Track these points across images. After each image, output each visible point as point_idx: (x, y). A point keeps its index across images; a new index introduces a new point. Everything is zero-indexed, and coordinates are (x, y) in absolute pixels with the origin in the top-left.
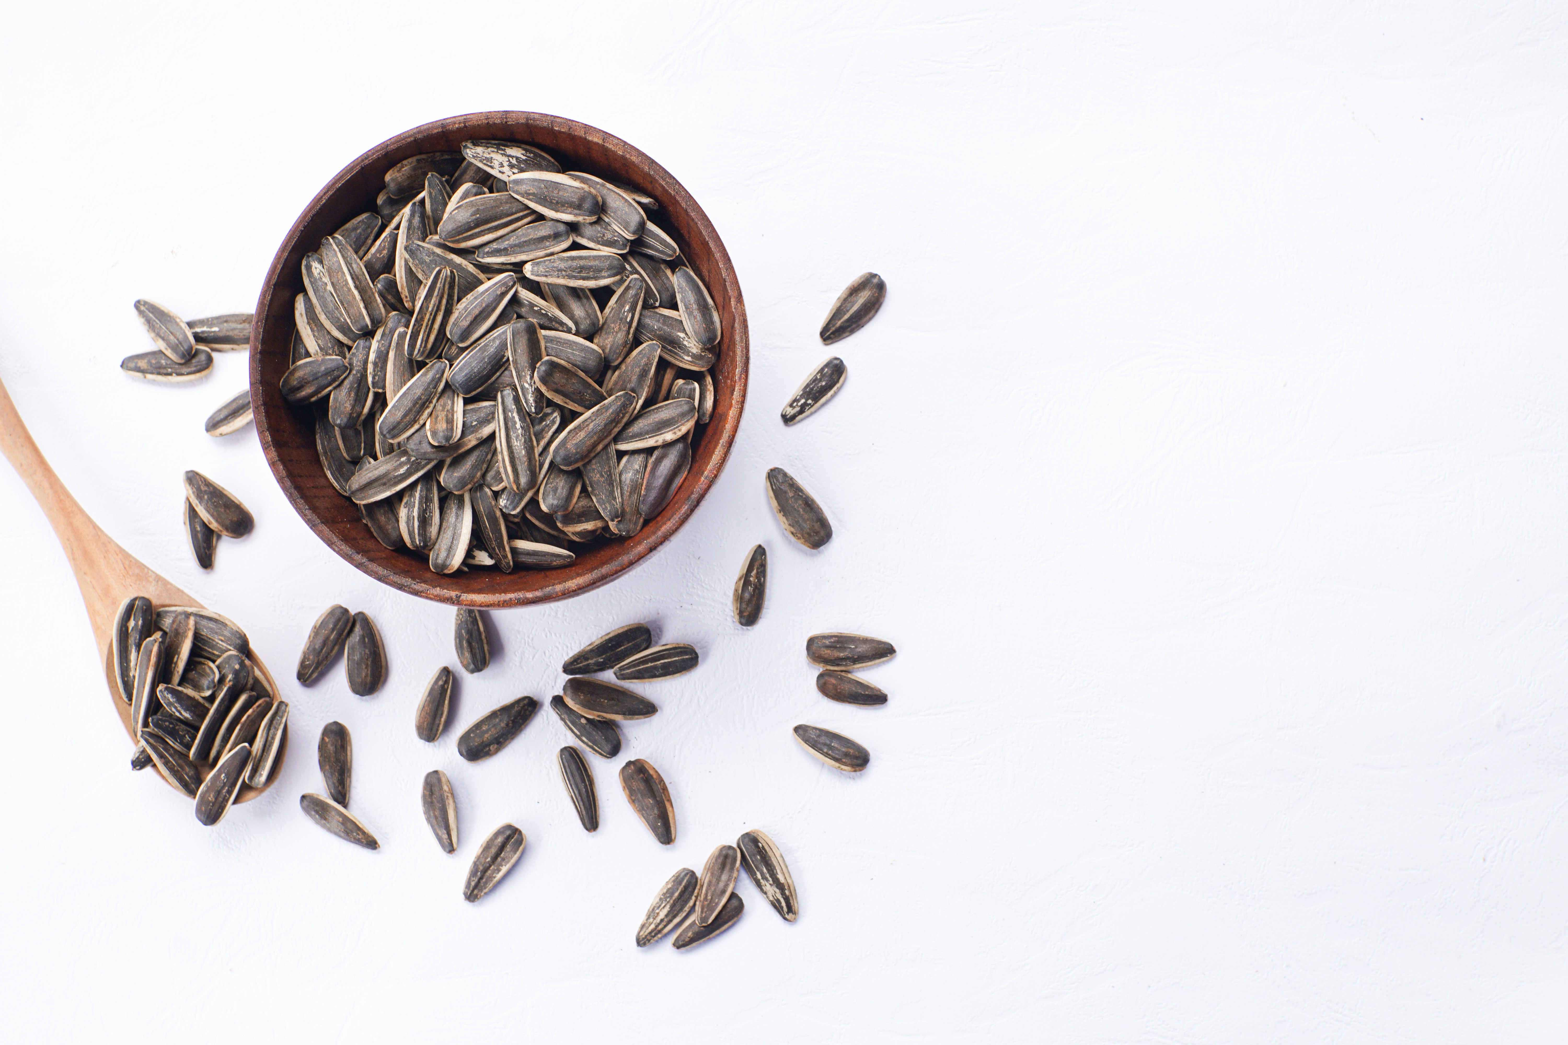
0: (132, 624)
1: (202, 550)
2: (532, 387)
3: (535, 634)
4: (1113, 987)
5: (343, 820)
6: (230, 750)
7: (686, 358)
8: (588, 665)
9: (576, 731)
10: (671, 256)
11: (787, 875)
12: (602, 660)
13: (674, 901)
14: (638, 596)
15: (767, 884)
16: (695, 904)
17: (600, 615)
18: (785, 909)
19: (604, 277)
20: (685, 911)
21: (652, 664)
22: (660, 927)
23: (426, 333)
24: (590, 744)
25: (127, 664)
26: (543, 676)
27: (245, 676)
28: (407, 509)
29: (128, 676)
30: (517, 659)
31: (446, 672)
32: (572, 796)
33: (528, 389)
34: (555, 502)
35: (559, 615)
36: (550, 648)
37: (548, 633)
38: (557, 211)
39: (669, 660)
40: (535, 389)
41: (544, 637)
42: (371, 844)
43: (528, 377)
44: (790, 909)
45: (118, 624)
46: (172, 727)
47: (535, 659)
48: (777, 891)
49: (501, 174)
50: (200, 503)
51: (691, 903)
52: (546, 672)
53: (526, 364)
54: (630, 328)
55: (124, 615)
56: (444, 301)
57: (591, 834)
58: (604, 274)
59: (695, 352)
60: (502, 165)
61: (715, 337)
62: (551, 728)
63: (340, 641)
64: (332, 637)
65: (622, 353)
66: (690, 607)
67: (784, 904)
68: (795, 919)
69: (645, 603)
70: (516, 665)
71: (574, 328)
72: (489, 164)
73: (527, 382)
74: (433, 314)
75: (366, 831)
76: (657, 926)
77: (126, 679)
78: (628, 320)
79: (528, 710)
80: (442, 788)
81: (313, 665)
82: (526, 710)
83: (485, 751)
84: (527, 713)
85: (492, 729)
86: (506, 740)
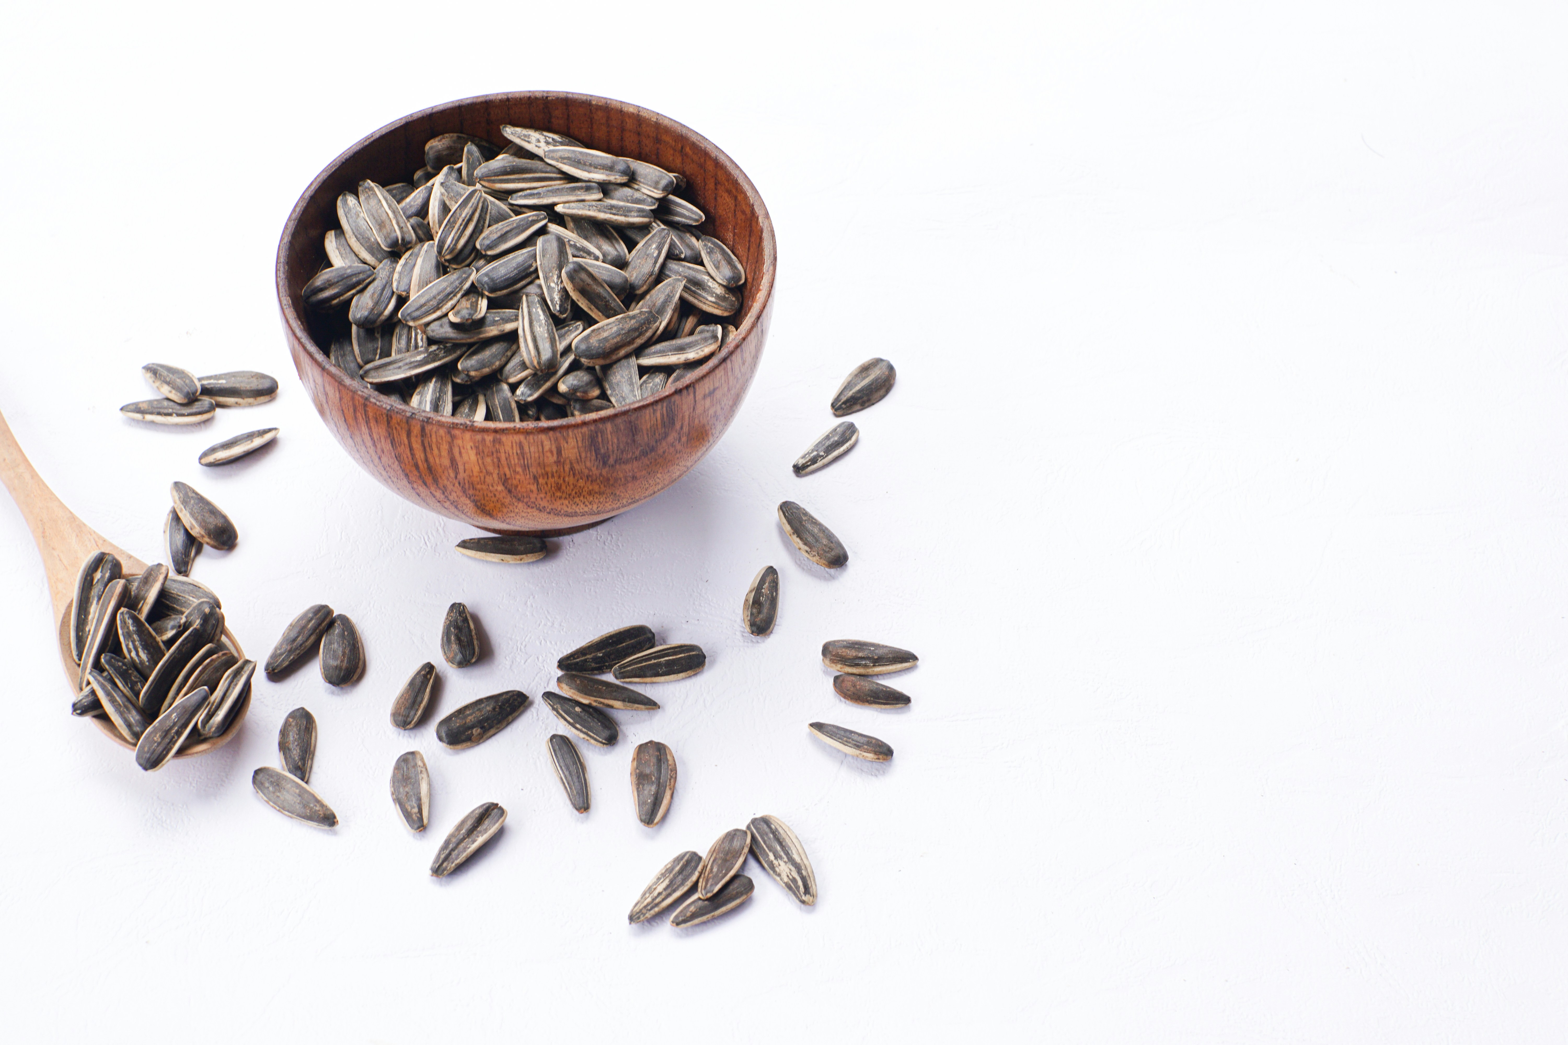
0: (98, 575)
1: (180, 555)
2: (558, 285)
3: (529, 642)
4: (1185, 980)
5: (300, 792)
6: (186, 694)
7: (710, 298)
8: (585, 660)
9: (569, 719)
10: (696, 220)
11: (803, 857)
12: (601, 655)
13: (674, 875)
14: (642, 611)
15: (782, 863)
16: (697, 882)
17: (599, 626)
18: (802, 889)
19: (634, 217)
20: (687, 885)
21: (656, 661)
22: (658, 900)
23: (457, 235)
24: (584, 730)
25: (85, 616)
26: (534, 678)
27: (214, 625)
28: (420, 396)
29: (83, 630)
30: (507, 662)
31: (429, 668)
32: (561, 779)
33: (554, 288)
34: (575, 382)
35: (555, 625)
36: (544, 654)
37: (543, 641)
38: (589, 172)
39: (674, 657)
40: (561, 288)
41: (539, 644)
42: (329, 819)
43: (555, 277)
44: (807, 890)
45: (84, 571)
46: (125, 670)
47: (527, 663)
48: (793, 869)
49: (537, 148)
50: (185, 507)
51: (694, 878)
52: (539, 675)
53: (554, 265)
54: (656, 262)
55: (92, 563)
56: (477, 215)
57: (582, 815)
58: (633, 214)
59: (719, 293)
60: (539, 141)
61: (740, 279)
62: (541, 723)
63: (317, 631)
64: (309, 626)
65: (648, 282)
66: (696, 622)
67: (800, 883)
68: (813, 902)
69: (648, 617)
70: (506, 668)
71: (601, 257)
72: (526, 139)
73: (554, 282)
74: (466, 220)
75: (324, 804)
76: (654, 900)
77: (81, 634)
78: (655, 255)
79: (517, 700)
80: (416, 764)
81: (285, 653)
82: (515, 700)
83: (467, 733)
84: (516, 703)
85: (477, 713)
86: (491, 727)
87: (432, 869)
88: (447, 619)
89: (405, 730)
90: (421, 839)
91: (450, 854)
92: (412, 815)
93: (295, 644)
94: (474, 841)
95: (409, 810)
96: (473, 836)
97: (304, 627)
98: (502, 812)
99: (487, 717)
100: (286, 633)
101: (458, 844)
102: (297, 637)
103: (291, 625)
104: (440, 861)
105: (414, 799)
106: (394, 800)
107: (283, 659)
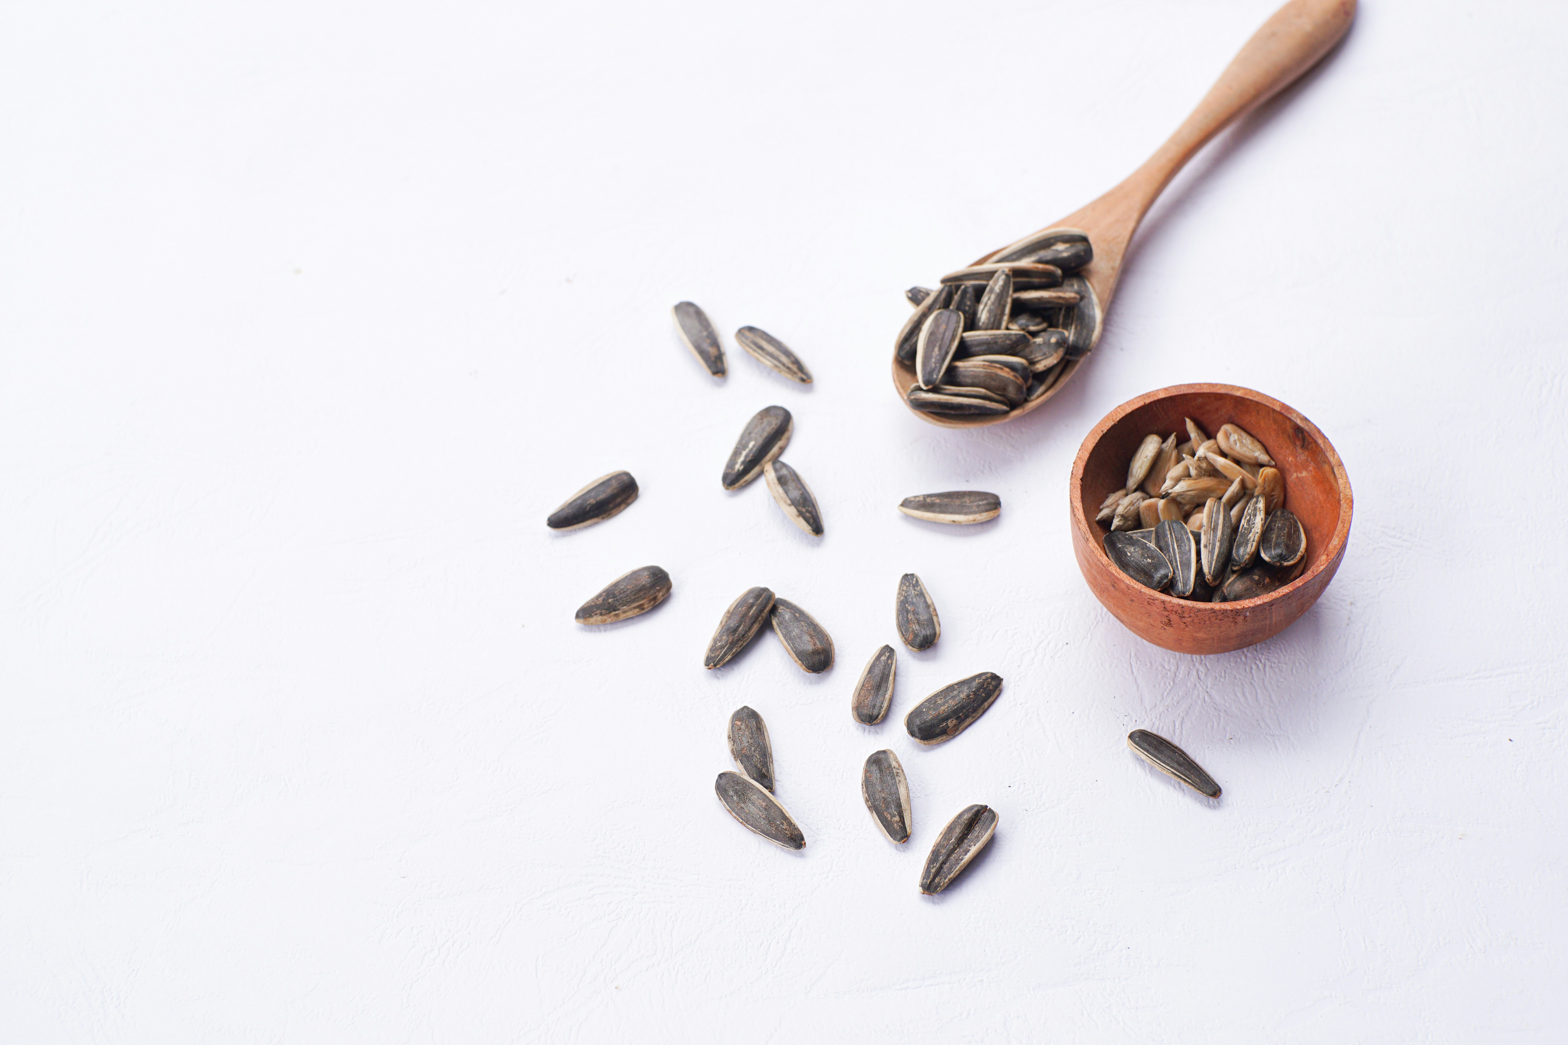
5: (766, 803)
31: (888, 651)
42: (797, 841)
75: (792, 821)
79: (991, 684)
80: (890, 765)
81: (726, 646)
82: (989, 684)
83: (941, 726)
84: (991, 687)
85: (950, 701)
86: (967, 717)
87: (922, 886)
88: (899, 594)
89: (871, 725)
90: (904, 851)
91: (941, 867)
92: (893, 824)
93: (737, 635)
94: (967, 851)
95: (889, 819)
96: (965, 845)
97: (745, 615)
98: (993, 816)
99: (961, 706)
100: (724, 621)
101: (949, 856)
102: (738, 627)
103: (728, 612)
104: (931, 877)
105: (893, 806)
106: (869, 808)
107: (725, 652)
